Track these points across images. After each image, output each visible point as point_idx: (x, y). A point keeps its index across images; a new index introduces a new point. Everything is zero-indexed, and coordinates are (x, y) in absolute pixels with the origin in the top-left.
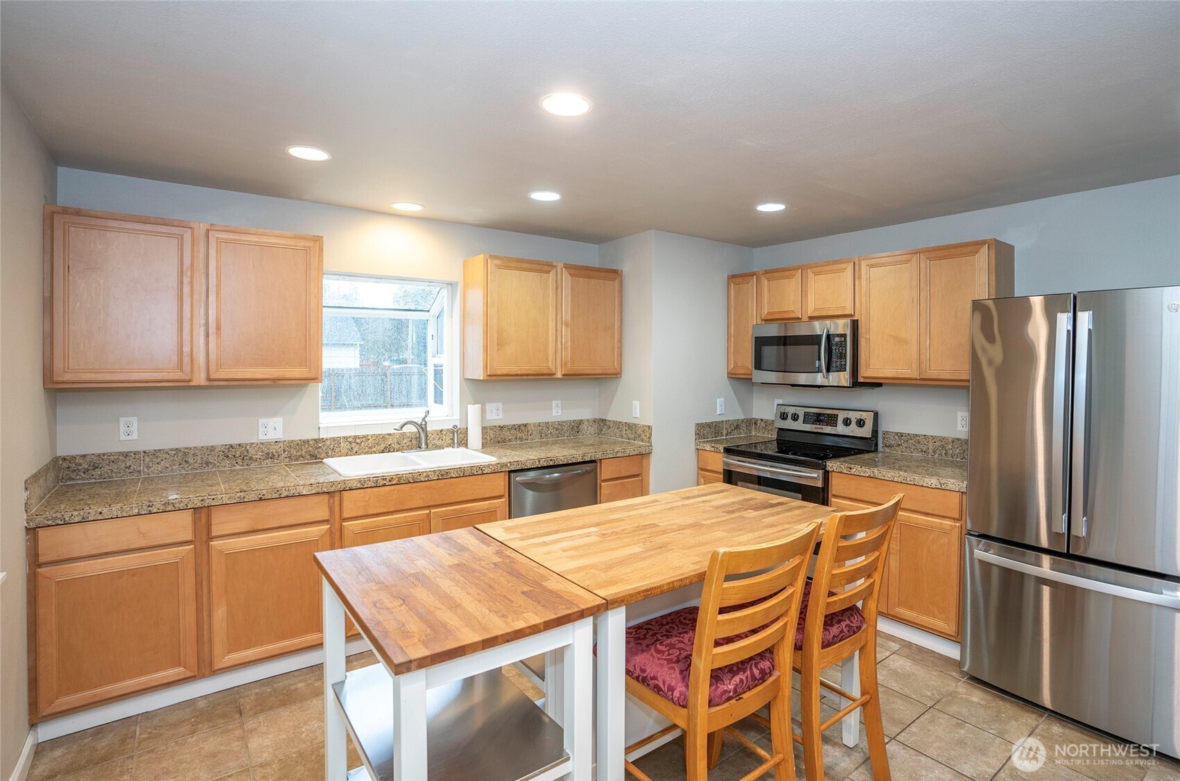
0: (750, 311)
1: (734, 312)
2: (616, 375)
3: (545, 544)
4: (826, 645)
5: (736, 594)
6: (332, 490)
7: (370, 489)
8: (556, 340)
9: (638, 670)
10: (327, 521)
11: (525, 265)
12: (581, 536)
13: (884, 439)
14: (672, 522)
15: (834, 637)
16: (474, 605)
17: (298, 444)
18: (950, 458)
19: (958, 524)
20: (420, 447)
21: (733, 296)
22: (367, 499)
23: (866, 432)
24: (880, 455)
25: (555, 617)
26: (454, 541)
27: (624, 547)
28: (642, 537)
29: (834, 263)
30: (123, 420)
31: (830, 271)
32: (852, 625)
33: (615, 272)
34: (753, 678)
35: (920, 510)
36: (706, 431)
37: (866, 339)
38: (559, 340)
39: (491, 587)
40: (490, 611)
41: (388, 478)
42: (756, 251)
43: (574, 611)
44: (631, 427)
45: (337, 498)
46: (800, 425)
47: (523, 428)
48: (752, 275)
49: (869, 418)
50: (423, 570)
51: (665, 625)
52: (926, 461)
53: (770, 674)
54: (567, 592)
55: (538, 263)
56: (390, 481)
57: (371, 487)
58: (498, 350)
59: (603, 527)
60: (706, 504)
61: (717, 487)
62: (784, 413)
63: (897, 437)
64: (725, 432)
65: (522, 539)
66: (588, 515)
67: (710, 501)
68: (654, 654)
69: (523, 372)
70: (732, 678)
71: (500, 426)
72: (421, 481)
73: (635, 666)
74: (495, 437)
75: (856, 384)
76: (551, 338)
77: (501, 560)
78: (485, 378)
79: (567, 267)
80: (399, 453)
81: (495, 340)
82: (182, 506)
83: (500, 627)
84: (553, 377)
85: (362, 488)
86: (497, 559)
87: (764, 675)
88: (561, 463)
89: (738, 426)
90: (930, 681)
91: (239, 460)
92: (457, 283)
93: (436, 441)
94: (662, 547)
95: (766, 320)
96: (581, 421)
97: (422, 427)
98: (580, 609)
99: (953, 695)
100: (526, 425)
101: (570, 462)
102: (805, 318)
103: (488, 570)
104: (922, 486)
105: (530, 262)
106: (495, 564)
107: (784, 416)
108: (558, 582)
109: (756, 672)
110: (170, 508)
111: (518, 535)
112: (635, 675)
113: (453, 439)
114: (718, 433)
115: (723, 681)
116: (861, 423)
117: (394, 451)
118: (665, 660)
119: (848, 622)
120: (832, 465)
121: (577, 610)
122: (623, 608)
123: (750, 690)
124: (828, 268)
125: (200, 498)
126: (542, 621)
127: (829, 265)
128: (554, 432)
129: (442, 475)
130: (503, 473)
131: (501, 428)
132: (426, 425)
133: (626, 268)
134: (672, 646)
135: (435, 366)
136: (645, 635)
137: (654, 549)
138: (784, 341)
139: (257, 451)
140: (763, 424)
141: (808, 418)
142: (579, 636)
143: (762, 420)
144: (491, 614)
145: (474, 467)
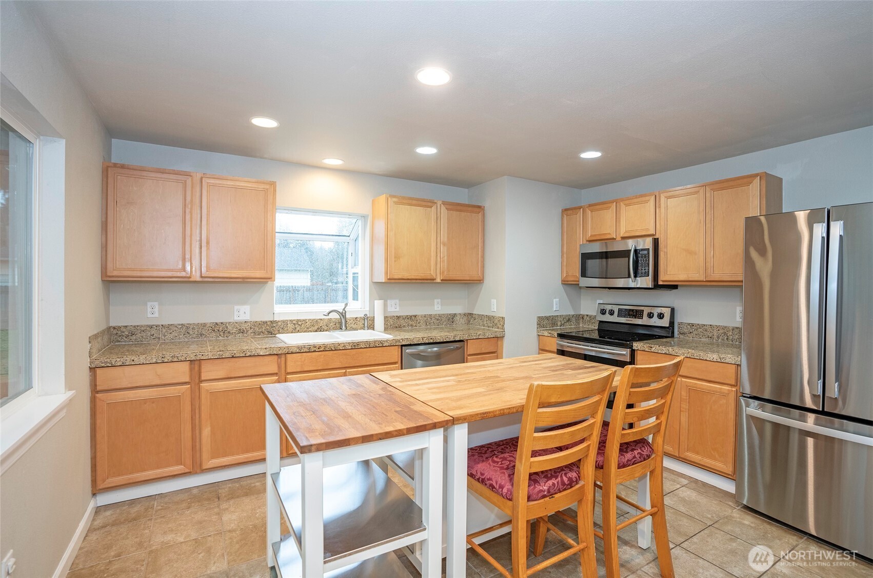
0: (578, 234)
1: (566, 235)
2: (480, 281)
3: (417, 385)
4: (621, 466)
5: (548, 417)
6: (280, 353)
7: (305, 353)
8: (437, 256)
9: (479, 474)
10: (277, 374)
11: (414, 202)
12: (443, 381)
13: (679, 328)
14: (510, 375)
15: (628, 460)
16: (360, 417)
17: (260, 324)
18: (730, 342)
19: (734, 389)
20: (341, 329)
21: (565, 225)
22: (303, 360)
23: (665, 322)
24: (675, 339)
25: (415, 425)
26: (354, 381)
27: (472, 388)
28: (486, 383)
29: (640, 197)
30: (149, 304)
31: (637, 202)
32: (643, 453)
33: (479, 207)
34: (563, 483)
35: (704, 378)
36: (545, 322)
37: (665, 252)
38: (439, 255)
39: (374, 407)
40: (371, 420)
41: (318, 346)
42: (583, 191)
43: (429, 423)
44: (490, 318)
45: (283, 359)
46: (615, 318)
47: (413, 318)
48: (580, 208)
49: (667, 312)
50: (330, 397)
51: (501, 446)
52: (712, 344)
53: (577, 483)
54: (427, 412)
55: (424, 200)
56: (319, 349)
57: (306, 352)
58: (395, 261)
59: (459, 377)
60: (537, 366)
61: (547, 356)
62: (603, 310)
63: (689, 327)
64: (559, 324)
65: (401, 382)
66: (451, 369)
67: (541, 364)
68: (491, 463)
69: (413, 277)
70: (547, 481)
71: (397, 316)
72: (340, 350)
73: (477, 471)
74: (393, 323)
75: (657, 286)
76: (433, 254)
77: (384, 393)
78: (386, 281)
79: (444, 203)
80: (327, 332)
81: (393, 255)
82: (183, 358)
83: (376, 429)
84: (434, 281)
85: (300, 353)
86: (381, 392)
87: (571, 484)
88: (438, 341)
89: (569, 319)
90: (711, 507)
91: (222, 333)
92: (368, 216)
93: (352, 325)
94: (500, 389)
95: (590, 241)
96: (455, 315)
97: (343, 314)
98: (433, 422)
99: (729, 519)
100: (415, 316)
101: (446, 340)
102: (619, 238)
103: (374, 398)
104: (706, 360)
105: (417, 200)
106: (379, 395)
107: (603, 312)
108: (422, 406)
109: (565, 479)
110: (175, 359)
111: (400, 380)
112: (477, 477)
113: (364, 324)
114: (554, 324)
115: (540, 483)
116: (661, 316)
117: (324, 331)
118: (498, 467)
119: (639, 451)
120: (636, 345)
121: (431, 422)
122: (466, 425)
123: (560, 492)
124: (636, 200)
125: (195, 354)
126: (405, 427)
127: (636, 198)
128: (435, 321)
129: (355, 346)
130: (397, 347)
131: (398, 317)
132: (345, 313)
133: (487, 204)
134: (504, 459)
135: (354, 274)
136: (486, 451)
137: (494, 390)
138: (605, 255)
139: (233, 328)
140: (588, 318)
141: (621, 313)
142: (433, 441)
143: (587, 315)
144: (371, 422)
145: (377, 341)
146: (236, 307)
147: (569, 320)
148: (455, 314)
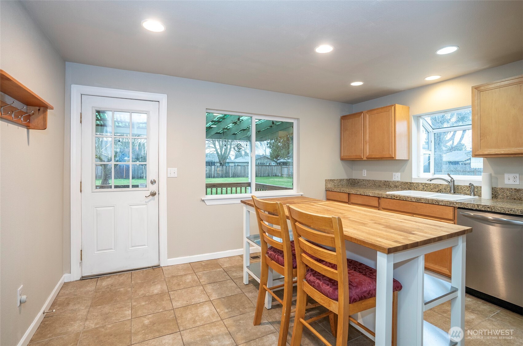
6: (378, 196)
17: (404, 183)
20: (450, 193)
30: (363, 170)
105: (507, 80)
113: (470, 191)
125: (349, 191)
129: (418, 200)
130: (452, 207)
131: (518, 190)
132: (454, 182)
139: (392, 184)
146: (394, 173)
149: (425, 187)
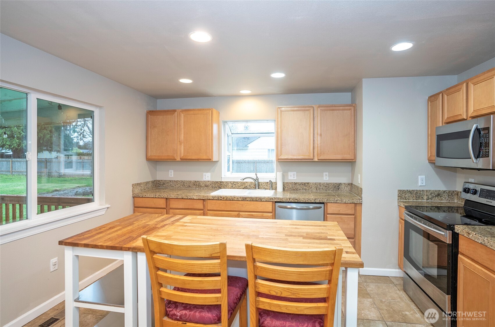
1: (430, 119)
6: (204, 199)
8: (314, 143)
10: (202, 209)
11: (296, 109)
17: (215, 183)
20: (256, 188)
41: (223, 197)
44: (357, 188)
45: (206, 202)
46: (476, 198)
47: (307, 184)
48: (439, 94)
55: (303, 107)
56: (223, 199)
57: (216, 200)
62: (467, 188)
64: (425, 197)
71: (294, 183)
72: (235, 200)
74: (292, 187)
76: (311, 142)
79: (320, 106)
82: (163, 197)
84: (313, 160)
88: (302, 201)
91: (198, 186)
93: (265, 187)
95: (447, 123)
97: (256, 180)
100: (308, 183)
101: (307, 202)
102: (468, 119)
107: (467, 191)
110: (160, 197)
113: (270, 186)
120: (457, 228)
124: (482, 78)
125: (167, 195)
127: (483, 75)
128: (324, 188)
129: (244, 199)
130: (271, 202)
131: (296, 184)
132: (258, 179)
133: (357, 102)
139: (203, 184)
141: (483, 193)
145: (258, 198)
146: (204, 174)
147: (438, 195)
148: (340, 183)
149: (233, 185)
